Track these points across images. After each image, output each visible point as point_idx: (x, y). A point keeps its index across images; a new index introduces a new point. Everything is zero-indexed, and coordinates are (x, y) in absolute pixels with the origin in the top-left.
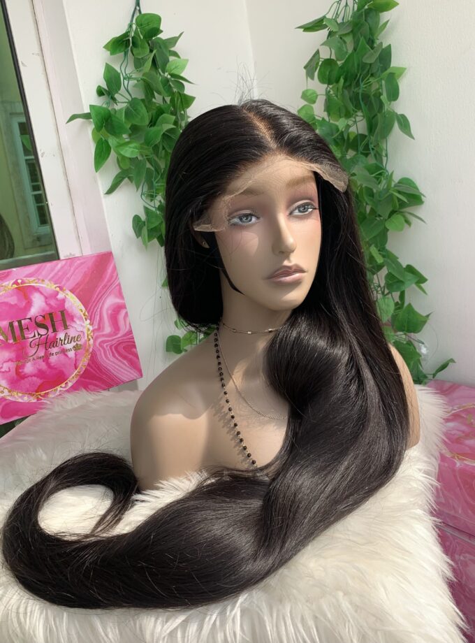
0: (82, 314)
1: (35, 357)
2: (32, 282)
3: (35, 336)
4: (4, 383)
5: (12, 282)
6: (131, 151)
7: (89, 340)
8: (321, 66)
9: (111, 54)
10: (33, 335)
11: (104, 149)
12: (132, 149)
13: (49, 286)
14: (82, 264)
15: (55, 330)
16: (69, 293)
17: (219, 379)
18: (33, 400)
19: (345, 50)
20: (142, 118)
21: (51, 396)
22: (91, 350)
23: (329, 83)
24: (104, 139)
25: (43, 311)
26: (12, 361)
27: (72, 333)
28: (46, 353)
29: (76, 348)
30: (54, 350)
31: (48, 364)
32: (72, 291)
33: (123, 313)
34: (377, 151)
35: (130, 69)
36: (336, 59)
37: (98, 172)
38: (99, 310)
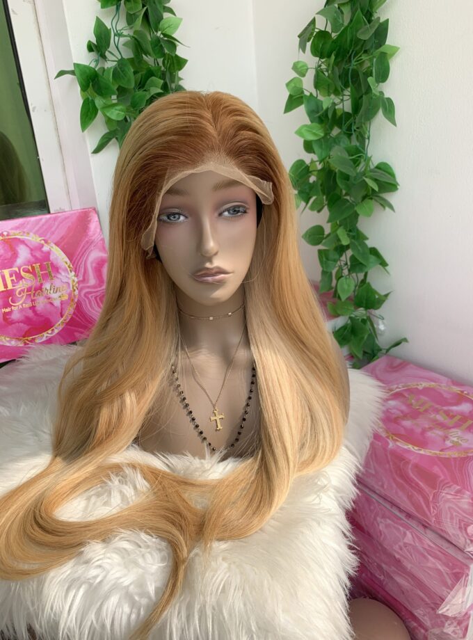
0: (67, 266)
2: (17, 234)
8: (314, 38)
9: (102, 8)
11: (91, 110)
12: (118, 112)
13: (34, 239)
14: (66, 218)
16: (54, 246)
18: (21, 344)
19: (341, 21)
20: (129, 81)
22: (76, 300)
23: (321, 57)
24: (90, 98)
25: (29, 262)
27: (58, 283)
30: (40, 298)
31: (35, 312)
32: (57, 244)
34: (360, 133)
35: (122, 25)
36: (330, 31)
37: (86, 132)
38: (83, 263)
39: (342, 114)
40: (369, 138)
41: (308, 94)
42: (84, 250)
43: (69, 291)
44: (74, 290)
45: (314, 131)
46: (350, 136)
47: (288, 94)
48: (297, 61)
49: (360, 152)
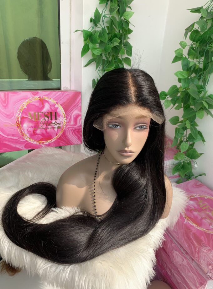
0: (63, 115)
1: (42, 128)
2: (46, 98)
3: (43, 120)
4: (28, 135)
5: (38, 97)
6: (97, 52)
7: (64, 125)
8: (192, 32)
9: (100, 4)
10: (42, 119)
11: (87, 49)
12: (98, 51)
13: (52, 101)
14: (68, 95)
15: (51, 119)
16: (60, 106)
17: (94, 175)
18: (38, 144)
19: (206, 27)
20: (105, 39)
21: (45, 143)
22: (64, 130)
23: (194, 41)
24: (87, 44)
25: (48, 110)
26: (33, 127)
27: (58, 121)
28: (46, 127)
29: (59, 128)
30: (50, 127)
31: (46, 132)
32: (61, 105)
33: (80, 118)
34: (204, 79)
35: (107, 12)
36: (200, 31)
37: (83, 57)
38: (70, 115)
39: (198, 69)
40: (208, 82)
41: (184, 57)
42: (72, 109)
45: (183, 75)
46: (199, 79)
47: (175, 55)
48: (182, 41)
49: (202, 88)
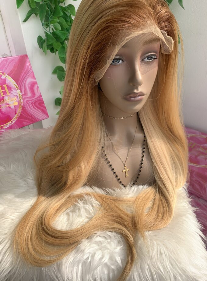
0: (15, 87)
16: (7, 76)
22: (22, 105)
32: (9, 75)
37: (19, 8)
38: (24, 85)
42: (23, 78)
43: (18, 100)
44: (21, 100)
